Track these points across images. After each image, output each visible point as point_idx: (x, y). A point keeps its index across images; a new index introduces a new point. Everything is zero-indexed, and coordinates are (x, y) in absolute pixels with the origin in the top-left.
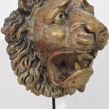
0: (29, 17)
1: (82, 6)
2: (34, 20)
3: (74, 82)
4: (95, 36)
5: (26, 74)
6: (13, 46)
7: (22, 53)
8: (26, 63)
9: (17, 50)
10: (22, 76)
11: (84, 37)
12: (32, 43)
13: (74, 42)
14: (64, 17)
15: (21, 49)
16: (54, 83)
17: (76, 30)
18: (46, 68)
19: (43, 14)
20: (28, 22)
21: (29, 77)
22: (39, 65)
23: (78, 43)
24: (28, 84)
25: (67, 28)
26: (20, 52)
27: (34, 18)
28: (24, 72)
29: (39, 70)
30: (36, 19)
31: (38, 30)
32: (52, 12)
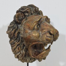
0: (20, 25)
1: (46, 20)
2: (23, 27)
3: (42, 56)
4: (54, 36)
5: (19, 53)
6: (13, 40)
7: (18, 43)
8: (19, 48)
9: (15, 42)
10: (17, 55)
11: (50, 37)
12: (22, 38)
13: (45, 39)
14: (38, 26)
15: (17, 42)
16: (32, 57)
17: (45, 33)
18: (27, 49)
19: (28, 25)
20: (20, 28)
21: (21, 55)
22: (25, 48)
23: (46, 40)
24: (19, 58)
25: (40, 32)
26: (17, 43)
27: (23, 26)
28: (18, 52)
29: (25, 51)
30: (24, 27)
31: (26, 33)
32: (33, 24)
